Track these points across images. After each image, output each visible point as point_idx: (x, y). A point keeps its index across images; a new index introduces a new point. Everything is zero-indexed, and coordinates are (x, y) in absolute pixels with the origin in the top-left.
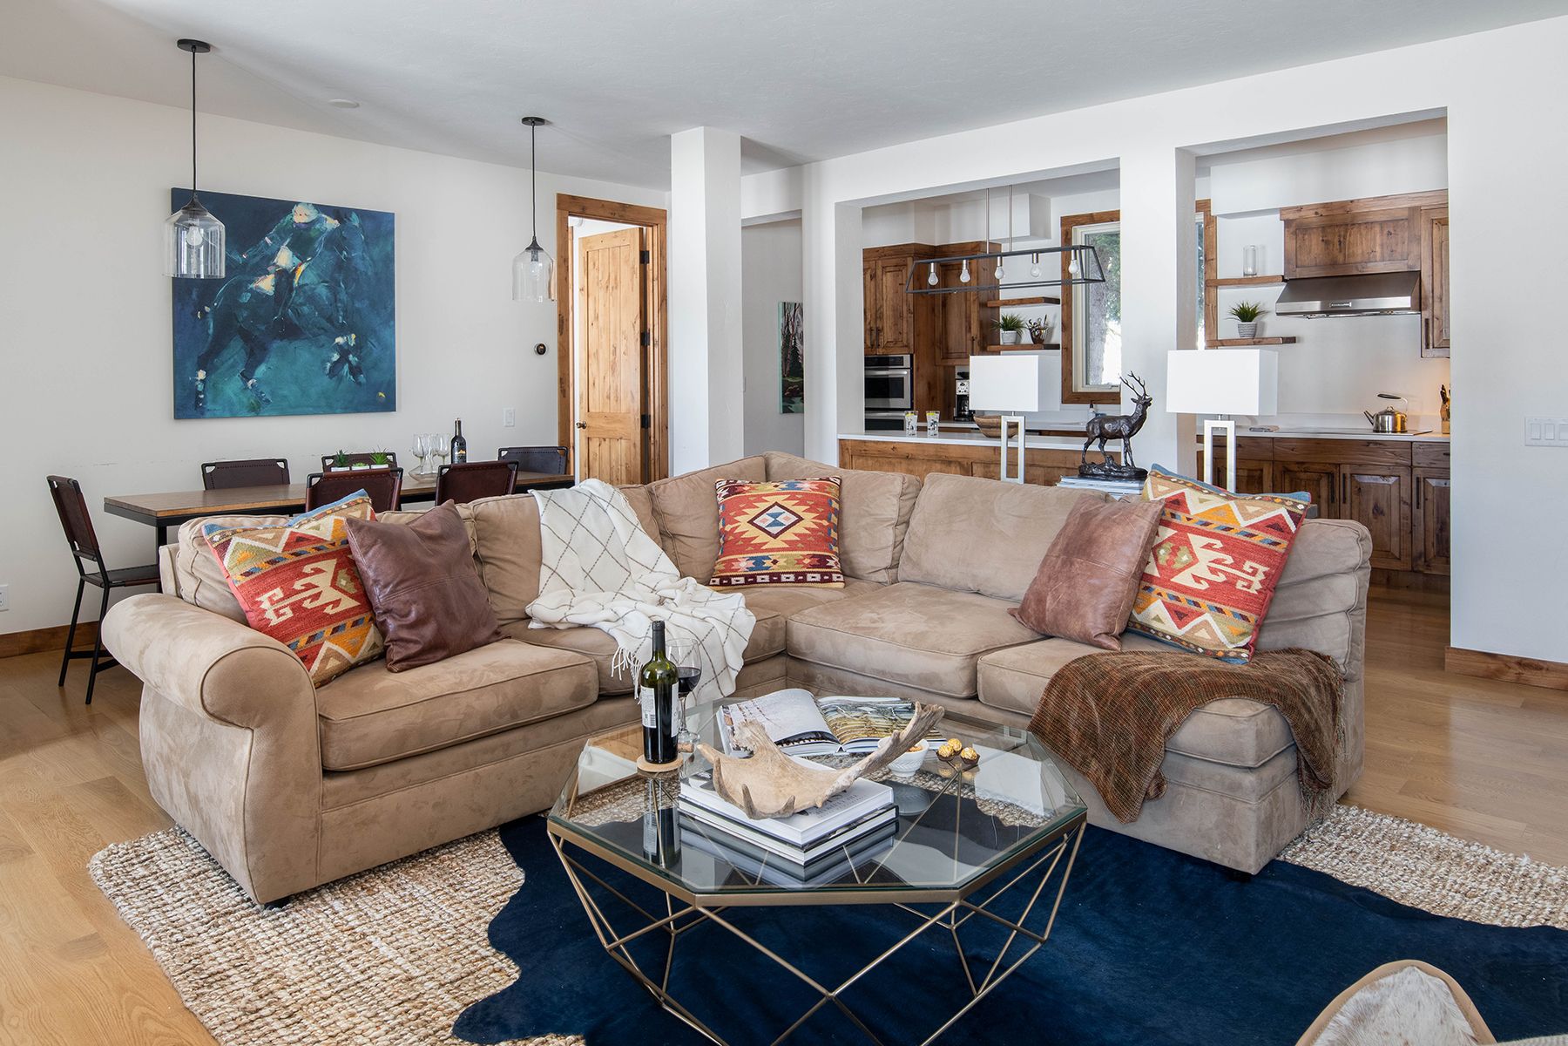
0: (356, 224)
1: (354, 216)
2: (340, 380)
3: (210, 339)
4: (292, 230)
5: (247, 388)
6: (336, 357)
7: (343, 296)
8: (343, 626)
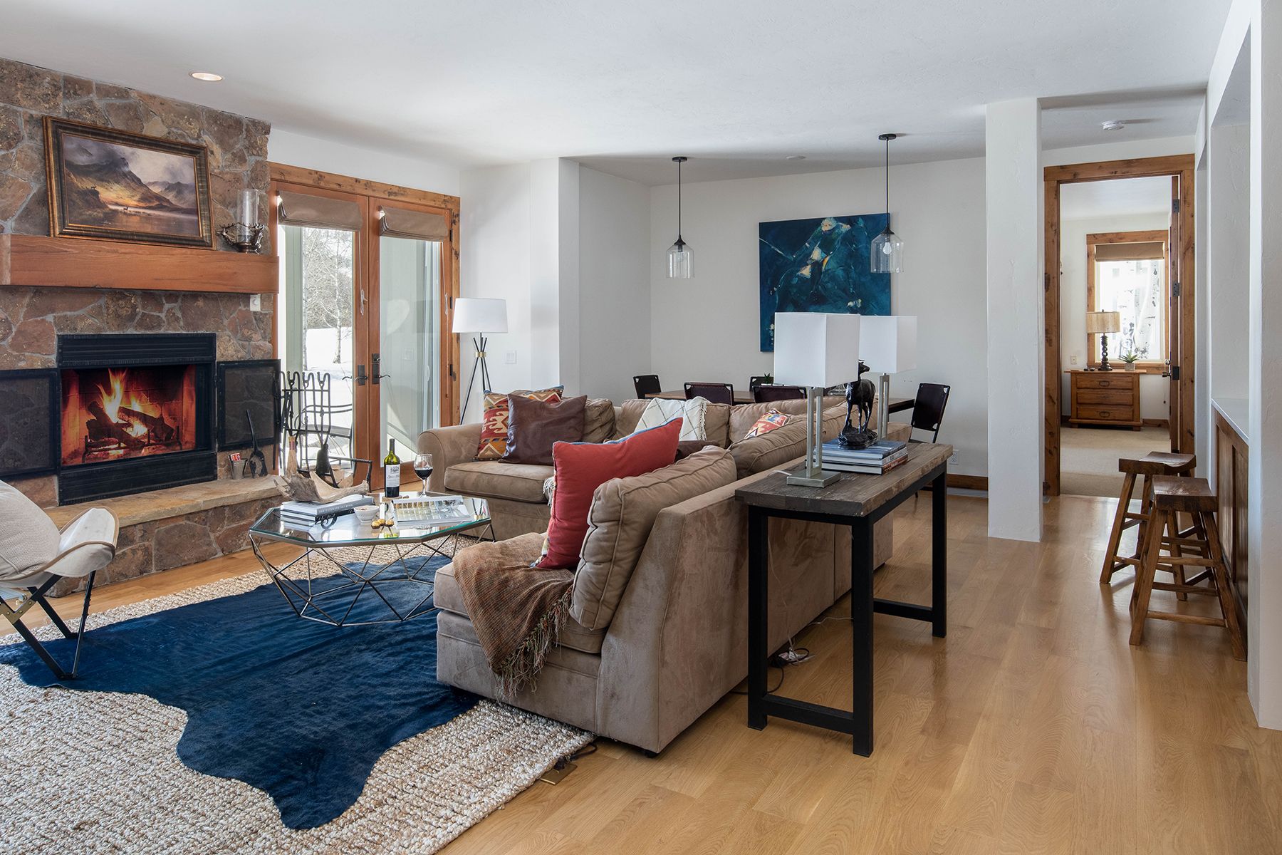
0: (862, 225)
1: (860, 220)
3: (777, 306)
4: (821, 236)
7: (853, 275)
8: (498, 439)
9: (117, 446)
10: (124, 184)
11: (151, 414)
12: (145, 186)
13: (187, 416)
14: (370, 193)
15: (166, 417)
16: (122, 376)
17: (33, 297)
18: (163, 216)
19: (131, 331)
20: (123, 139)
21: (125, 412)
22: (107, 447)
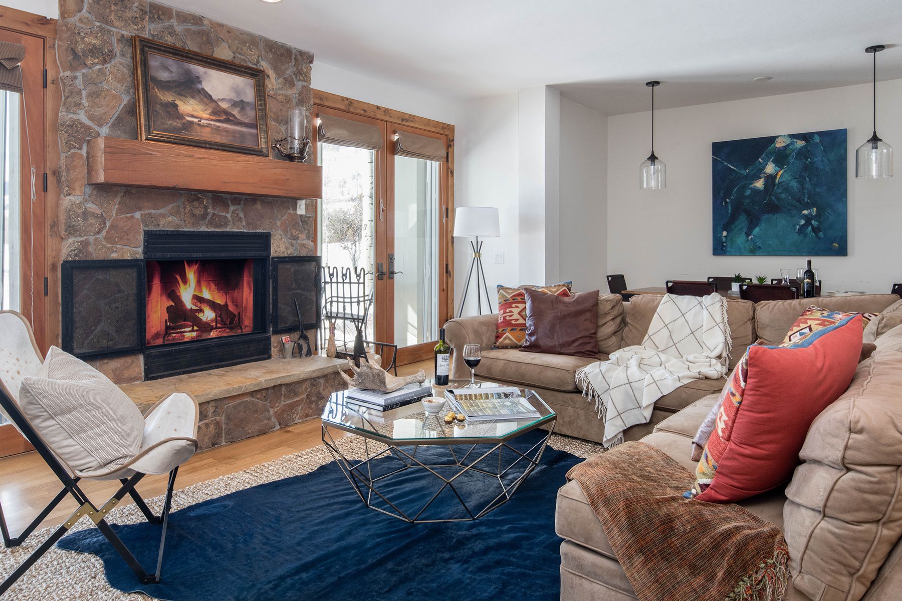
0: (818, 141)
1: (816, 136)
2: (806, 235)
3: (729, 216)
4: (775, 152)
5: (748, 240)
6: (803, 222)
7: (808, 186)
8: (516, 329)
9: (190, 329)
10: (198, 99)
11: (218, 302)
12: (215, 102)
13: (247, 303)
14: (387, 119)
15: (229, 303)
16: (195, 267)
17: (123, 196)
18: (229, 129)
19: (203, 229)
20: (198, 60)
21: (198, 299)
22: (183, 330)
